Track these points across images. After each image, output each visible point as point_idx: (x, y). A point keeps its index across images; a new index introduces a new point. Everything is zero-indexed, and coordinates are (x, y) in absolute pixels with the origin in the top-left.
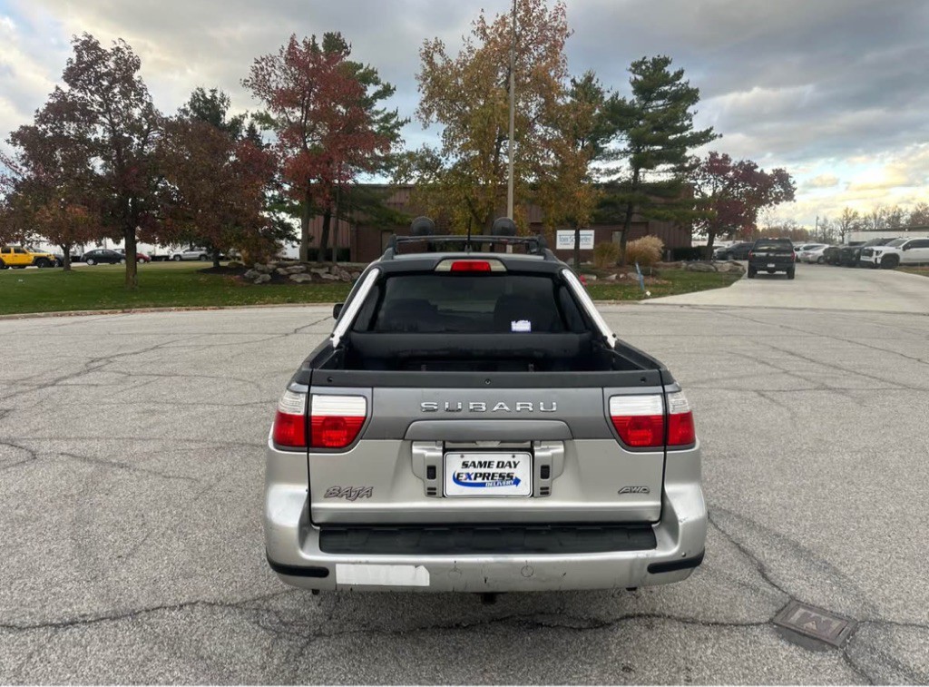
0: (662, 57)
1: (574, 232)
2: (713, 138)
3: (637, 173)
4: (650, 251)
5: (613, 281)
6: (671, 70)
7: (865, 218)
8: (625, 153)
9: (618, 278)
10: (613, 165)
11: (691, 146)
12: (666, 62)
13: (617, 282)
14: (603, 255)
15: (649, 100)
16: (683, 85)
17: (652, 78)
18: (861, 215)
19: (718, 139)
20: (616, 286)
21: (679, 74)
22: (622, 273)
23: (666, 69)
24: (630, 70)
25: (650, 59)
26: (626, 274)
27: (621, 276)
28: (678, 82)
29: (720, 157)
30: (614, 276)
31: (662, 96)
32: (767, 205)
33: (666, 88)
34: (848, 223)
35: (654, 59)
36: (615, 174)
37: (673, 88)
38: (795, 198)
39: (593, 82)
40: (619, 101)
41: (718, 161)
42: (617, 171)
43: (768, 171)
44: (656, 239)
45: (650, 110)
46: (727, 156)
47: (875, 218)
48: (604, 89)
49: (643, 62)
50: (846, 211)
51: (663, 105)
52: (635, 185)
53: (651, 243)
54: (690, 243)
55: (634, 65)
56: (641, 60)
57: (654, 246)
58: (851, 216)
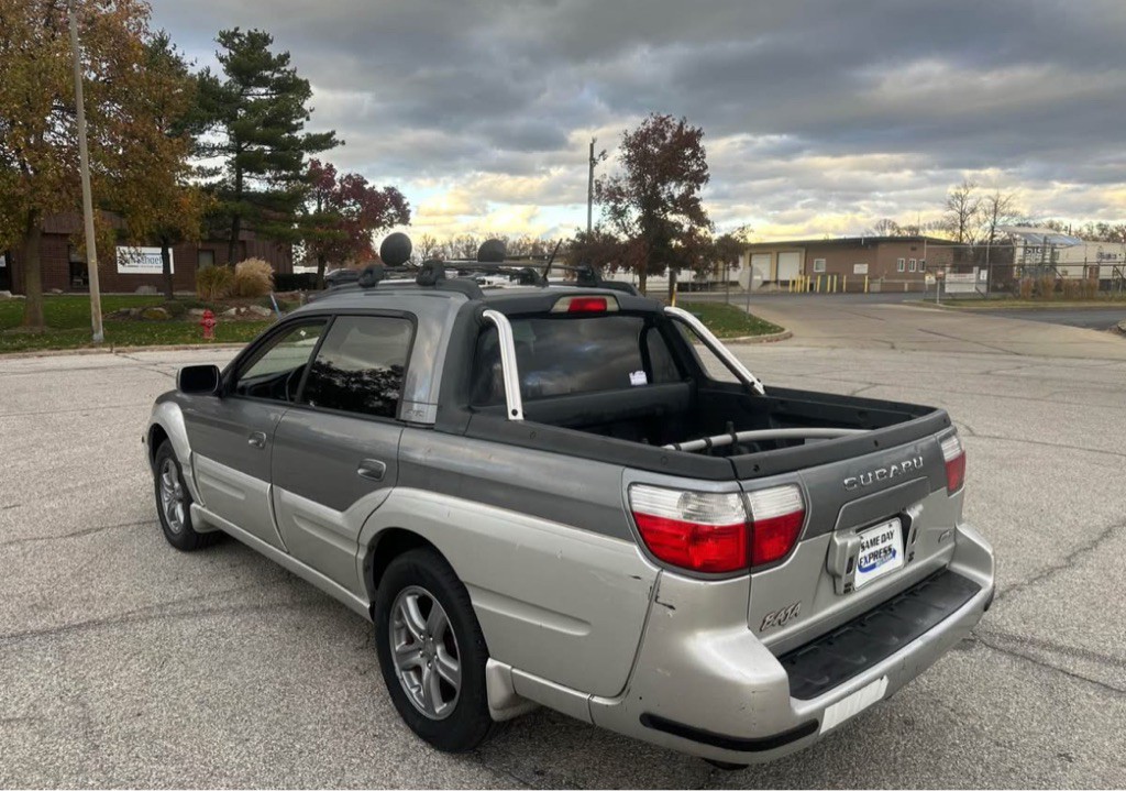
0: (260, 32)
1: (159, 250)
2: (335, 143)
3: (239, 177)
4: (258, 278)
5: (233, 317)
6: (274, 50)
7: (443, 246)
8: (224, 150)
9: (238, 312)
10: (208, 163)
11: (307, 151)
12: (266, 40)
13: (239, 318)
14: (210, 283)
15: (247, 85)
16: (289, 73)
17: (249, 56)
18: (439, 243)
19: (340, 146)
20: (238, 323)
21: (284, 59)
22: (243, 306)
23: (268, 48)
24: (219, 41)
25: (244, 31)
26: (248, 308)
27: (243, 310)
28: (283, 69)
29: (323, 166)
30: (233, 311)
31: (263, 82)
32: (381, 228)
33: (268, 73)
34: (428, 250)
35: (249, 33)
36: (212, 175)
37: (276, 75)
38: (410, 221)
39: (169, 48)
40: (211, 80)
41: (320, 171)
42: (215, 172)
43: (380, 189)
44: (264, 262)
45: (249, 98)
46: (331, 166)
47: (452, 246)
48: (186, 59)
49: (235, 34)
50: (425, 237)
51: (266, 94)
52: (237, 193)
53: (257, 268)
54: (292, 270)
55: (223, 35)
56: (232, 30)
57: (263, 272)
58: (429, 243)
